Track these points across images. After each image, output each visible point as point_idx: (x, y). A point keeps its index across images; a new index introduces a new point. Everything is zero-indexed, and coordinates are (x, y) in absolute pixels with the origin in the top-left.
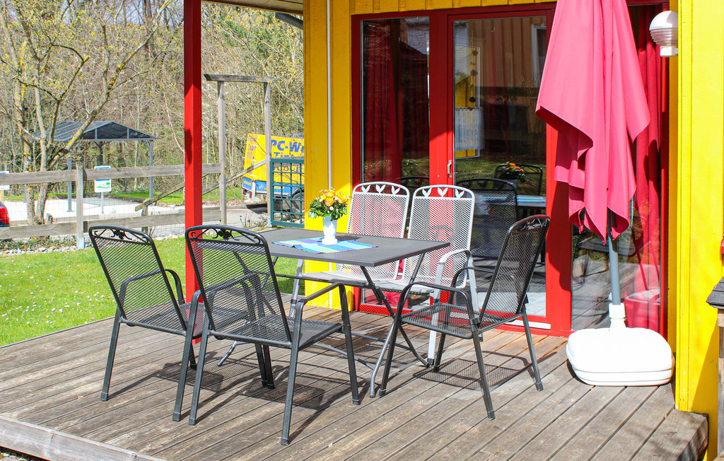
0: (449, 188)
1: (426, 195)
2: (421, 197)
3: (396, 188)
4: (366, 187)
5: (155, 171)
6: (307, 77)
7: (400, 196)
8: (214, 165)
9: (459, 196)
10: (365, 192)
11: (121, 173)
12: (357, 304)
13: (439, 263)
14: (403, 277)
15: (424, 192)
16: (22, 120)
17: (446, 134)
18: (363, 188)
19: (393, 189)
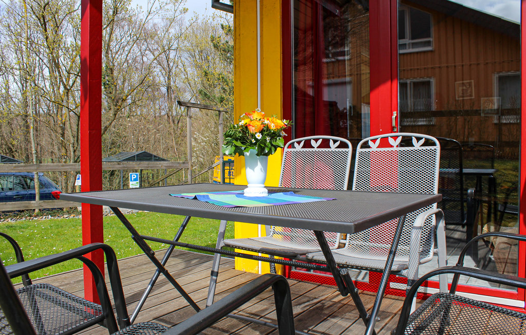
0: (403, 137)
1: (374, 147)
2: (367, 150)
3: (335, 141)
4: (299, 143)
5: (144, 166)
6: (237, 40)
7: (340, 150)
8: (184, 163)
9: (417, 145)
10: (298, 148)
11: (120, 166)
12: (287, 271)
13: (414, 228)
14: (346, 246)
15: (371, 143)
16: (62, 133)
17: (389, 84)
18: (296, 144)
19: (331, 142)
